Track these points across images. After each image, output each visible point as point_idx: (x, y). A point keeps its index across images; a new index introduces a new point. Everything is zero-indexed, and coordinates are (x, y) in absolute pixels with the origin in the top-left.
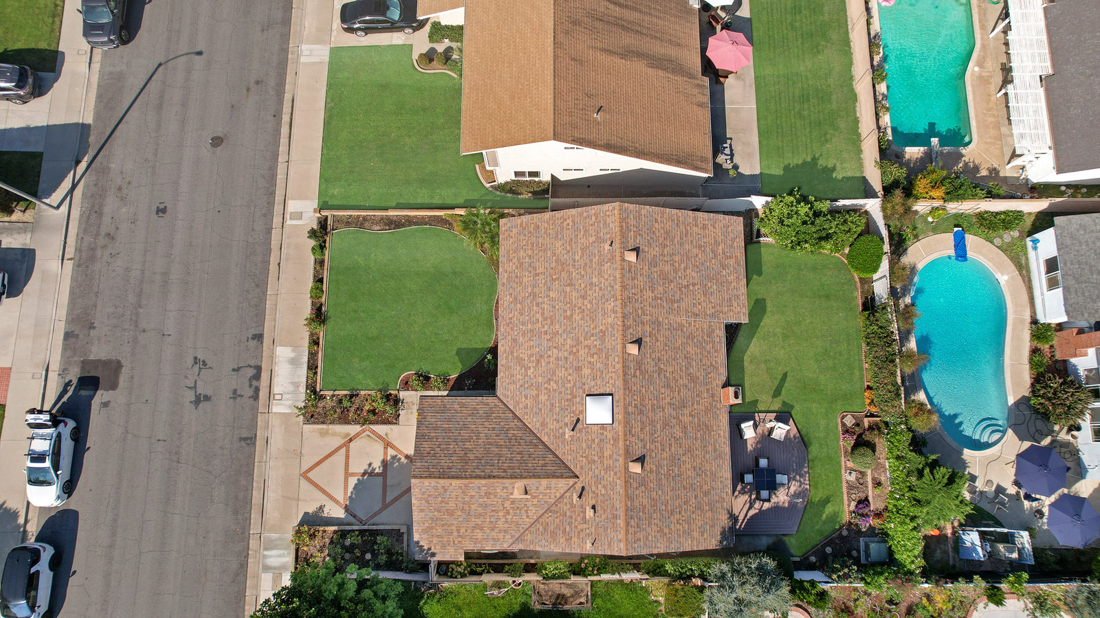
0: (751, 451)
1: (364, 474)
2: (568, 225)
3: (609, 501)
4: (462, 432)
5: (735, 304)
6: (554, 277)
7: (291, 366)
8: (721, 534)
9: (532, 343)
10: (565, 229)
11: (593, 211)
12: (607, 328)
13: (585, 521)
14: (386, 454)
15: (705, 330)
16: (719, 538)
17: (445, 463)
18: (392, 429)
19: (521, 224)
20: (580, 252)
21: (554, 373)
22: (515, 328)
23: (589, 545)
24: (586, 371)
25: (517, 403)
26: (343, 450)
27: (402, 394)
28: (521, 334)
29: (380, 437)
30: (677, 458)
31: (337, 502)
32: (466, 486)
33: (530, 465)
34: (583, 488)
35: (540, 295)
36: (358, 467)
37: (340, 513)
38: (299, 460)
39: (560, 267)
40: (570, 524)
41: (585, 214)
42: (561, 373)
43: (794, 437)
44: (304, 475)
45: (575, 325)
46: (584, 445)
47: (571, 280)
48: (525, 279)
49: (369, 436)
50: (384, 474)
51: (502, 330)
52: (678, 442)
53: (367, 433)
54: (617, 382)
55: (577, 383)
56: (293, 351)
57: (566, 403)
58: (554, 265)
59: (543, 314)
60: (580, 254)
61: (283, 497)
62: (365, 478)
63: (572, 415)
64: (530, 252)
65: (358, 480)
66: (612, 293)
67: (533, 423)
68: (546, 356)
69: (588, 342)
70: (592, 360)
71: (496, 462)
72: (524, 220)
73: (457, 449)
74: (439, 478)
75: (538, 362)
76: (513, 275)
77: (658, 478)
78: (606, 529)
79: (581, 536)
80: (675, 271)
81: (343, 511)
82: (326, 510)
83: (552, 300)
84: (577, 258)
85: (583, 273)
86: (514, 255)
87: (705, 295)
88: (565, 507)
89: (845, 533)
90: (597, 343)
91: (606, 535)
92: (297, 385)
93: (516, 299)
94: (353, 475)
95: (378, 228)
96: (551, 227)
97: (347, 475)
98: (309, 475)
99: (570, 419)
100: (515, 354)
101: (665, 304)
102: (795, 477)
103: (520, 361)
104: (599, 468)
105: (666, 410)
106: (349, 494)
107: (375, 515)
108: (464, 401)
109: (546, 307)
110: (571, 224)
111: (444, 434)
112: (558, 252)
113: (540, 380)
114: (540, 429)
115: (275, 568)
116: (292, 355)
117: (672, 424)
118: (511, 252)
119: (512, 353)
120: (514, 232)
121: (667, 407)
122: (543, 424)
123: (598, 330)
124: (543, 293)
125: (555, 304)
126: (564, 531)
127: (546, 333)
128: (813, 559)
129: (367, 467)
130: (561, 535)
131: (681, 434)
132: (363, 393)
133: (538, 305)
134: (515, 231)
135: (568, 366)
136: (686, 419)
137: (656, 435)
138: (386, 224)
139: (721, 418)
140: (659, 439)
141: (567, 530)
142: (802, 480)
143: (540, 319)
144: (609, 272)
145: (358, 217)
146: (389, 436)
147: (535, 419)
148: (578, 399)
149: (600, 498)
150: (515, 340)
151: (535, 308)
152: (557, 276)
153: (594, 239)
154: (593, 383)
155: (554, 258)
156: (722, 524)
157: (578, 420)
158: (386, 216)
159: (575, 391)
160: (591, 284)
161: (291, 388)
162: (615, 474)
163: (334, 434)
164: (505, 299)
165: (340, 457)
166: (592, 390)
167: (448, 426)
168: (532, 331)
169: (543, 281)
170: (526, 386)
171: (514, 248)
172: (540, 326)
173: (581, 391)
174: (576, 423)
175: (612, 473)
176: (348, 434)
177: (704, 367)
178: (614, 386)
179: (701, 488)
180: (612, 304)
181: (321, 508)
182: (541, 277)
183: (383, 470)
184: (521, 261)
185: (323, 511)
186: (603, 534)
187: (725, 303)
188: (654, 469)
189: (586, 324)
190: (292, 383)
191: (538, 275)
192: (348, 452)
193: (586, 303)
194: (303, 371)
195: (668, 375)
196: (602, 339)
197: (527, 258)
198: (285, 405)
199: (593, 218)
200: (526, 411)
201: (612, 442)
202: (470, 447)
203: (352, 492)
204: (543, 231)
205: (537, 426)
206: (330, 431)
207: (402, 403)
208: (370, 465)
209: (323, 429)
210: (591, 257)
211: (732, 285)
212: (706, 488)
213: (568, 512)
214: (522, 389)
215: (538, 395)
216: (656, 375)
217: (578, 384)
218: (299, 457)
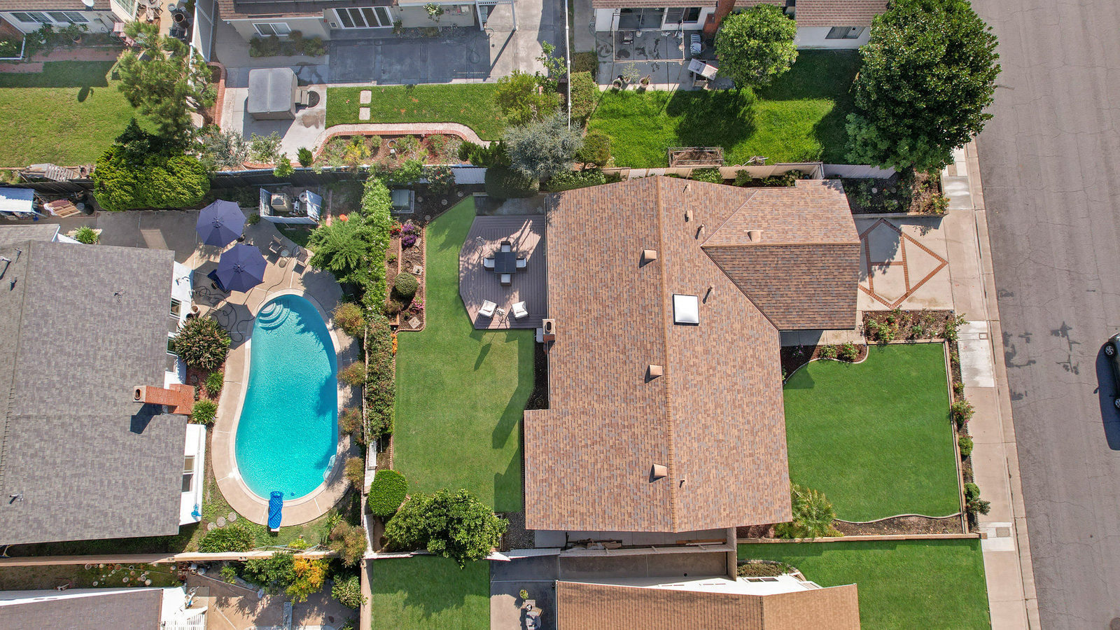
0: (515, 291)
1: (888, 264)
2: (724, 510)
3: (674, 224)
4: (813, 292)
5: (539, 429)
6: (735, 451)
7: (977, 367)
8: (559, 204)
9: (751, 382)
10: (728, 505)
11: (700, 523)
12: (682, 392)
13: (694, 208)
14: (871, 283)
15: (572, 399)
16: (561, 201)
17: (829, 260)
18: (868, 306)
19: (771, 514)
20: (712, 478)
21: (729, 350)
22: (767, 398)
23: (689, 187)
24: (699, 349)
25: (760, 322)
26: (911, 287)
27: (863, 341)
28: (762, 392)
29: (879, 299)
30: (605, 269)
31: (911, 239)
32: (807, 239)
33: (747, 260)
34: (696, 238)
35: (747, 432)
36: (895, 271)
37: (905, 228)
38: (952, 276)
39: (730, 462)
40: (706, 207)
41: (708, 521)
42: (722, 349)
43: (471, 306)
44: (944, 263)
45: (712, 398)
46: (698, 278)
47: (718, 447)
48: (762, 450)
49: (889, 300)
50: (870, 264)
51: (780, 398)
52: (603, 284)
53: (892, 303)
54: (671, 336)
55: (707, 338)
56: (978, 383)
57: (715, 318)
58: (736, 465)
59: (743, 412)
60: (711, 475)
61: (960, 242)
62: (887, 261)
63: (710, 307)
64: (760, 481)
65: (893, 259)
66: (678, 429)
67: (744, 301)
68: (737, 367)
69: (700, 378)
70: (694, 360)
71: (780, 262)
72: (768, 518)
73: (817, 274)
74: (834, 245)
75: (744, 362)
76: (774, 456)
77: (625, 248)
78: (675, 200)
79: (696, 195)
80: (607, 458)
81: (902, 230)
82: (919, 231)
83: (735, 426)
84: (714, 471)
85: (707, 454)
86: (775, 479)
87: (574, 436)
88: (711, 222)
89: (428, 218)
90: (690, 377)
91: (674, 195)
92: (967, 348)
93: (770, 430)
94: (899, 263)
95: (912, 519)
96: (741, 508)
97: (904, 263)
98: (938, 263)
99: (712, 302)
100: (765, 371)
101: (620, 421)
102: (473, 268)
103: (761, 365)
104: (683, 254)
105: (617, 313)
106: (900, 245)
107: (873, 228)
108: (812, 325)
109: (741, 420)
110: (722, 511)
111: (830, 289)
112: (733, 479)
113: (741, 344)
114: (737, 296)
115: (956, 180)
116: (977, 378)
117: (610, 300)
118: (778, 482)
119: (768, 374)
120: (777, 505)
121: (616, 316)
122: (735, 300)
123: (690, 390)
124: (745, 434)
125: (732, 422)
126: (710, 200)
127: (739, 392)
128: (460, 195)
129: (886, 270)
130: (712, 197)
131: (601, 291)
132: (903, 341)
133: (749, 422)
134: (776, 507)
135: (717, 356)
136: (594, 306)
137: (628, 287)
138: (903, 523)
139: (556, 312)
140: (624, 285)
141: (708, 202)
142: (467, 265)
143: (745, 406)
144: (682, 452)
145: (935, 532)
146: (869, 300)
147: (743, 305)
148: (705, 321)
149: (682, 227)
150: (767, 386)
151: (751, 418)
152: (732, 452)
153: (700, 491)
154: (693, 336)
155: (736, 472)
156: (557, 213)
157: (704, 301)
158: (904, 534)
159: (709, 330)
160: (699, 440)
161: (973, 345)
162: (669, 248)
163: (922, 301)
164: (780, 431)
165: (914, 279)
166: (693, 330)
167: (827, 298)
168: (752, 395)
169: (745, 447)
170: (753, 339)
171: (776, 487)
172: (744, 399)
173: (703, 330)
174: (706, 298)
175: (672, 249)
176: (910, 301)
177: (574, 361)
178: (673, 332)
179: (579, 244)
180: (678, 417)
181: (924, 233)
182: (747, 453)
183: (871, 268)
184: (767, 472)
185: (921, 230)
186: (677, 196)
187: (550, 429)
188: (629, 255)
189: (702, 397)
190: (973, 350)
191: (751, 455)
192: (907, 285)
193: (703, 420)
194: (964, 361)
195: (615, 348)
196: (686, 382)
197: (762, 474)
198: (975, 328)
199: (700, 516)
200: (751, 314)
201: (673, 278)
202: (805, 277)
203: (898, 247)
204: (749, 505)
205: (740, 298)
206: (927, 304)
207: (862, 332)
208: (884, 272)
209: (934, 306)
210: (700, 470)
211: (541, 450)
212: (574, 244)
213: (708, 217)
214: (757, 336)
215: (742, 329)
216: (628, 346)
217: (706, 336)
218: (953, 279)
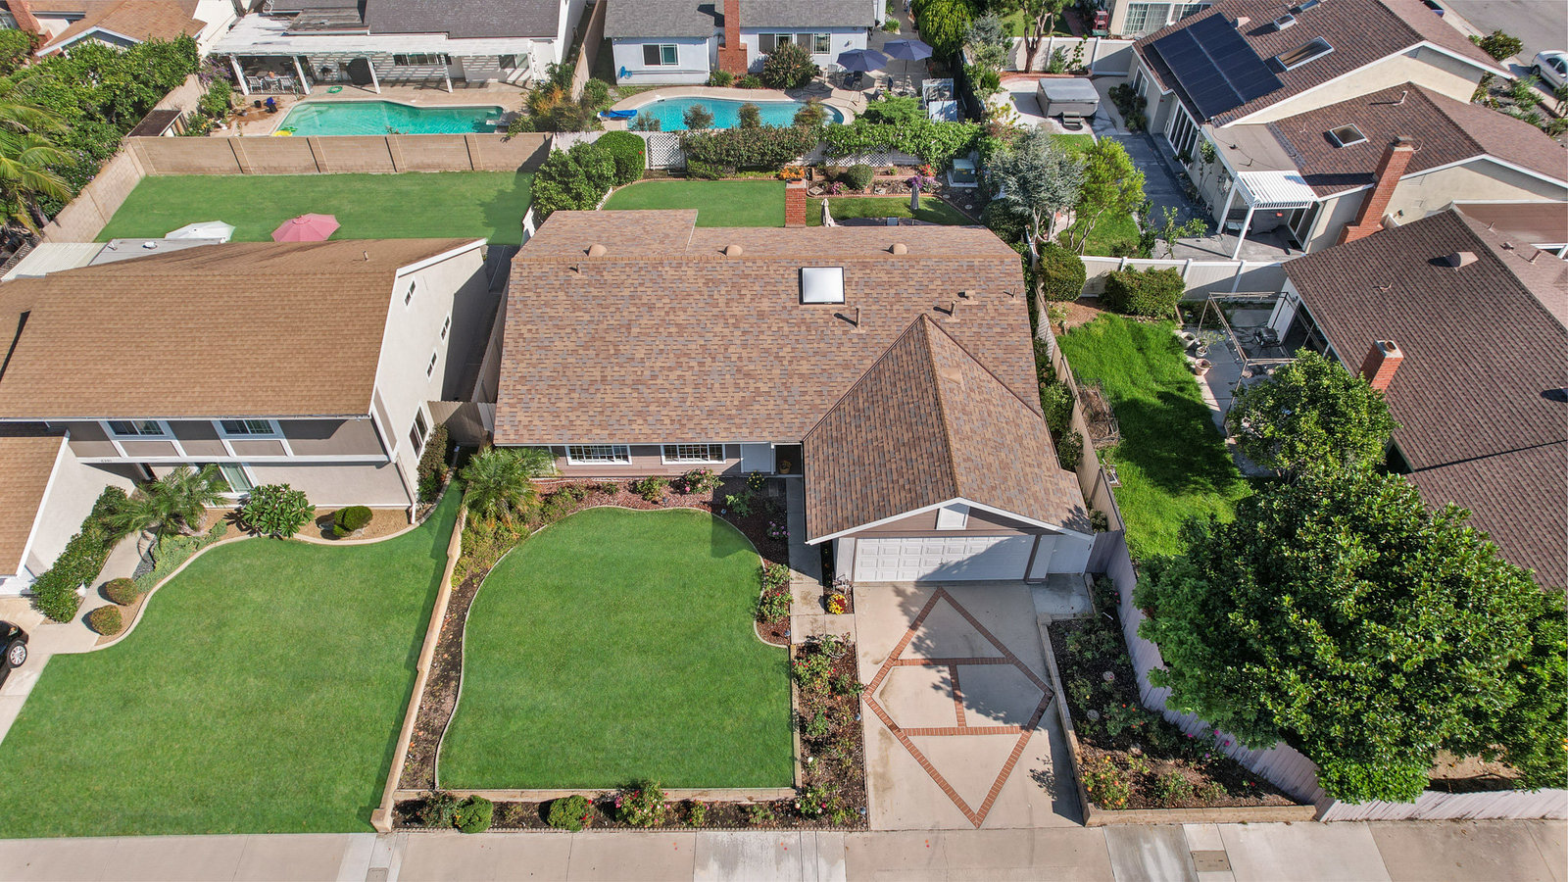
1: (957, 698)
2: (530, 330)
3: (951, 275)
7: (740, 866)
10: (536, 336)
11: (517, 294)
12: (702, 276)
13: (982, 307)
14: (912, 662)
17: (923, 464)
18: (865, 654)
19: (512, 406)
21: (767, 351)
22: (690, 413)
23: (1014, 301)
24: (765, 305)
25: (813, 407)
26: (914, 740)
27: (798, 638)
28: (700, 404)
29: (882, 674)
31: (1020, 748)
32: (957, 432)
33: (911, 368)
34: (936, 309)
35: (639, 373)
36: (944, 710)
37: (1041, 739)
38: (947, 835)
42: (767, 340)
44: (978, 818)
46: (873, 307)
49: (882, 694)
50: (952, 664)
53: (876, 696)
54: (782, 264)
55: (783, 317)
56: (704, 867)
57: (814, 332)
59: (670, 369)
61: (1031, 862)
62: (963, 695)
63: (831, 324)
64: (563, 391)
65: (969, 707)
66: (650, 269)
67: (844, 383)
68: (739, 364)
69: (722, 302)
70: (749, 296)
71: (911, 406)
72: (506, 400)
73: (898, 457)
74: (950, 461)
78: (989, 279)
79: (1005, 311)
80: (623, 235)
81: (1036, 733)
82: (1040, 768)
85: (612, 309)
88: (967, 334)
89: (947, 197)
90: (723, 290)
91: (996, 279)
92: (784, 849)
94: (961, 719)
97: (962, 730)
98: (976, 807)
99: (838, 328)
104: (906, 287)
106: (1000, 724)
107: (1030, 675)
113: (776, 371)
114: (853, 370)
116: (714, 866)
118: (557, 423)
119: (730, 417)
120: (523, 418)
122: (846, 366)
123: (705, 290)
124: (636, 369)
125: (656, 351)
127: (701, 364)
129: (941, 692)
130: (1008, 338)
132: (796, 705)
134: (521, 416)
135: (755, 330)
138: (446, 686)
144: (618, 273)
146: (880, 658)
147: (839, 379)
148: (807, 316)
149: (947, 286)
150: (710, 413)
154: (783, 296)
157: (838, 316)
159: (795, 321)
160: (632, 297)
161: (791, 863)
162: (913, 267)
163: (884, 761)
165: (930, 746)
166: (793, 296)
170: (786, 394)
172: (690, 373)
173: (794, 312)
174: (843, 318)
175: (911, 271)
176: (882, 733)
178: (787, 268)
180: (667, 269)
181: (1038, 777)
182: (608, 372)
183: (943, 665)
185: (1044, 773)
186: (997, 283)
187: (672, 216)
189: (694, 305)
190: (778, 863)
192: (917, 732)
193: (661, 305)
194: (751, 839)
196: (717, 283)
198: (830, 875)
200: (825, 393)
201: (868, 271)
203: (995, 719)
206: (880, 770)
207: (813, 638)
208: (936, 687)
209: (875, 786)
210: (590, 298)
211: (647, 214)
214: (791, 400)
215: (801, 375)
217: (785, 316)
218: (942, 835)
